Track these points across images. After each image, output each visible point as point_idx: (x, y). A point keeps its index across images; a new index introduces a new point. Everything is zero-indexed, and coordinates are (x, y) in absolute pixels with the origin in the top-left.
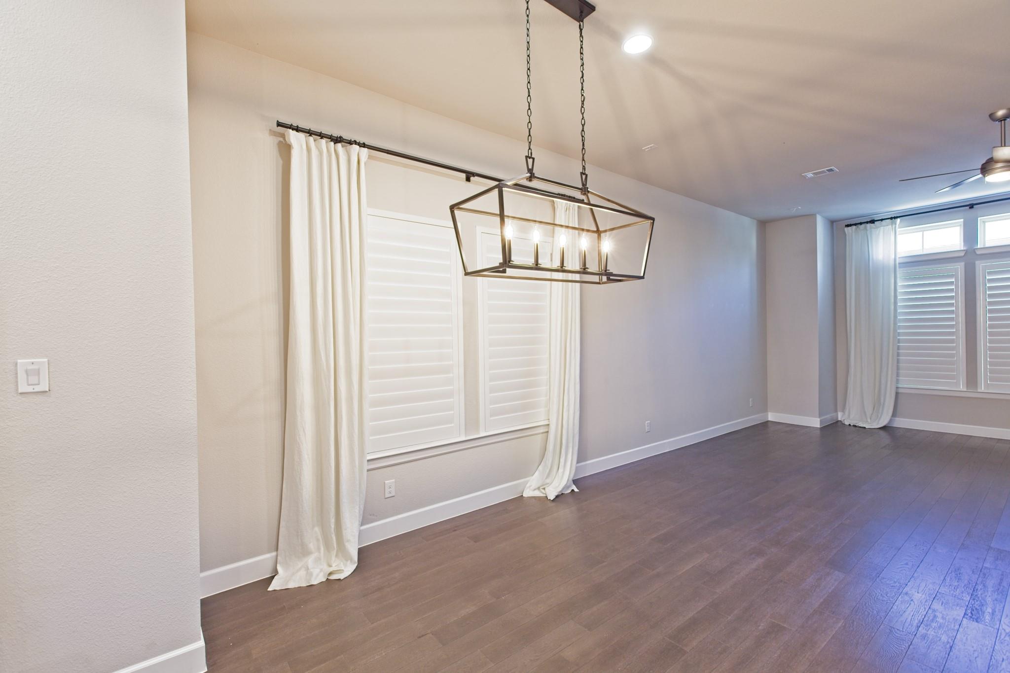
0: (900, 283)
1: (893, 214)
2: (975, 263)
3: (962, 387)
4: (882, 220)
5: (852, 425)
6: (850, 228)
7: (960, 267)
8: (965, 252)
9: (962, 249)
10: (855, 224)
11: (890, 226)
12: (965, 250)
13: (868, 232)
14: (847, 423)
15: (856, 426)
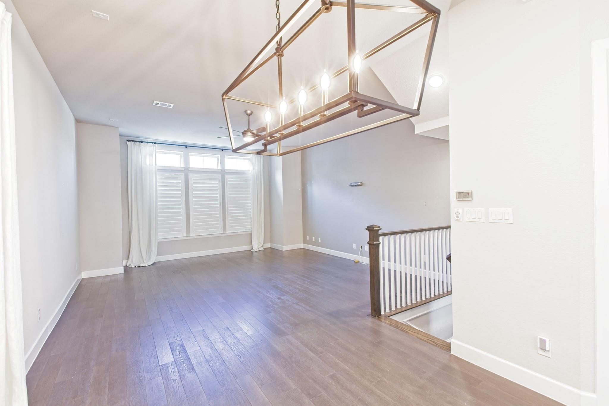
0: (158, 180)
1: (154, 141)
2: (188, 174)
3: (185, 235)
4: (148, 142)
5: (137, 266)
6: (129, 142)
7: (182, 175)
8: (184, 168)
9: (183, 166)
10: (133, 141)
11: (153, 147)
12: (184, 167)
13: (141, 148)
14: (133, 266)
15: (139, 266)
